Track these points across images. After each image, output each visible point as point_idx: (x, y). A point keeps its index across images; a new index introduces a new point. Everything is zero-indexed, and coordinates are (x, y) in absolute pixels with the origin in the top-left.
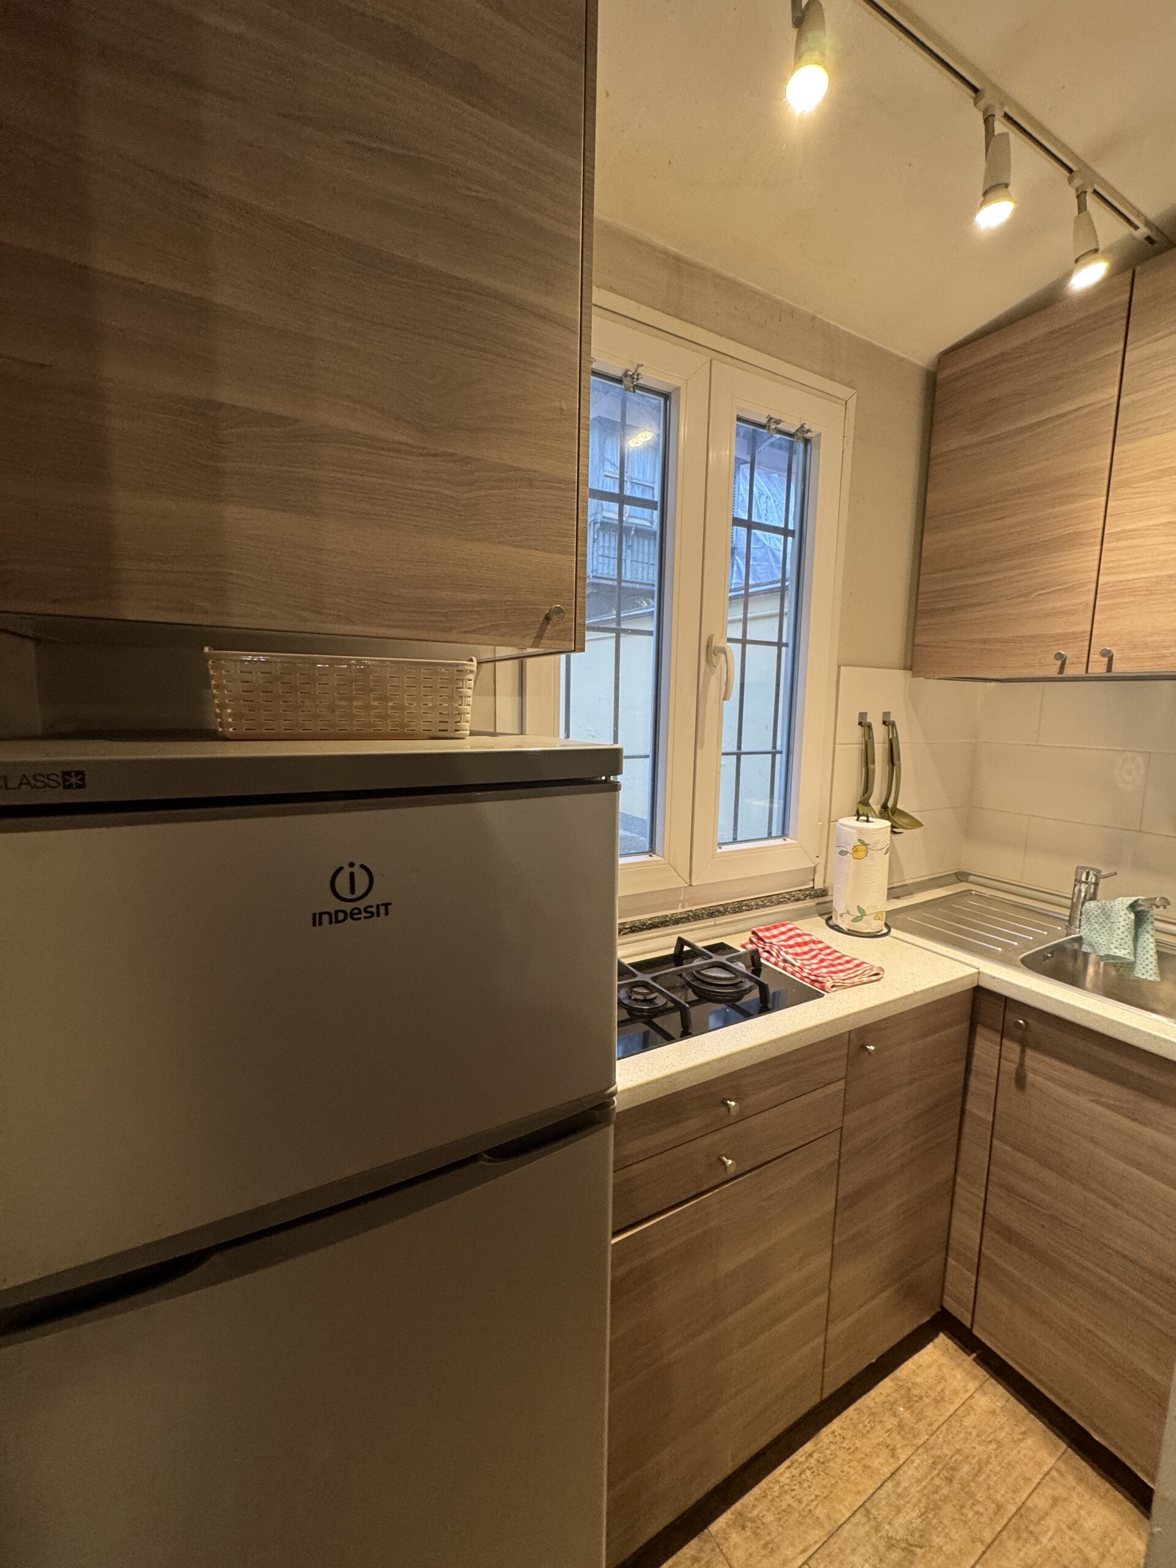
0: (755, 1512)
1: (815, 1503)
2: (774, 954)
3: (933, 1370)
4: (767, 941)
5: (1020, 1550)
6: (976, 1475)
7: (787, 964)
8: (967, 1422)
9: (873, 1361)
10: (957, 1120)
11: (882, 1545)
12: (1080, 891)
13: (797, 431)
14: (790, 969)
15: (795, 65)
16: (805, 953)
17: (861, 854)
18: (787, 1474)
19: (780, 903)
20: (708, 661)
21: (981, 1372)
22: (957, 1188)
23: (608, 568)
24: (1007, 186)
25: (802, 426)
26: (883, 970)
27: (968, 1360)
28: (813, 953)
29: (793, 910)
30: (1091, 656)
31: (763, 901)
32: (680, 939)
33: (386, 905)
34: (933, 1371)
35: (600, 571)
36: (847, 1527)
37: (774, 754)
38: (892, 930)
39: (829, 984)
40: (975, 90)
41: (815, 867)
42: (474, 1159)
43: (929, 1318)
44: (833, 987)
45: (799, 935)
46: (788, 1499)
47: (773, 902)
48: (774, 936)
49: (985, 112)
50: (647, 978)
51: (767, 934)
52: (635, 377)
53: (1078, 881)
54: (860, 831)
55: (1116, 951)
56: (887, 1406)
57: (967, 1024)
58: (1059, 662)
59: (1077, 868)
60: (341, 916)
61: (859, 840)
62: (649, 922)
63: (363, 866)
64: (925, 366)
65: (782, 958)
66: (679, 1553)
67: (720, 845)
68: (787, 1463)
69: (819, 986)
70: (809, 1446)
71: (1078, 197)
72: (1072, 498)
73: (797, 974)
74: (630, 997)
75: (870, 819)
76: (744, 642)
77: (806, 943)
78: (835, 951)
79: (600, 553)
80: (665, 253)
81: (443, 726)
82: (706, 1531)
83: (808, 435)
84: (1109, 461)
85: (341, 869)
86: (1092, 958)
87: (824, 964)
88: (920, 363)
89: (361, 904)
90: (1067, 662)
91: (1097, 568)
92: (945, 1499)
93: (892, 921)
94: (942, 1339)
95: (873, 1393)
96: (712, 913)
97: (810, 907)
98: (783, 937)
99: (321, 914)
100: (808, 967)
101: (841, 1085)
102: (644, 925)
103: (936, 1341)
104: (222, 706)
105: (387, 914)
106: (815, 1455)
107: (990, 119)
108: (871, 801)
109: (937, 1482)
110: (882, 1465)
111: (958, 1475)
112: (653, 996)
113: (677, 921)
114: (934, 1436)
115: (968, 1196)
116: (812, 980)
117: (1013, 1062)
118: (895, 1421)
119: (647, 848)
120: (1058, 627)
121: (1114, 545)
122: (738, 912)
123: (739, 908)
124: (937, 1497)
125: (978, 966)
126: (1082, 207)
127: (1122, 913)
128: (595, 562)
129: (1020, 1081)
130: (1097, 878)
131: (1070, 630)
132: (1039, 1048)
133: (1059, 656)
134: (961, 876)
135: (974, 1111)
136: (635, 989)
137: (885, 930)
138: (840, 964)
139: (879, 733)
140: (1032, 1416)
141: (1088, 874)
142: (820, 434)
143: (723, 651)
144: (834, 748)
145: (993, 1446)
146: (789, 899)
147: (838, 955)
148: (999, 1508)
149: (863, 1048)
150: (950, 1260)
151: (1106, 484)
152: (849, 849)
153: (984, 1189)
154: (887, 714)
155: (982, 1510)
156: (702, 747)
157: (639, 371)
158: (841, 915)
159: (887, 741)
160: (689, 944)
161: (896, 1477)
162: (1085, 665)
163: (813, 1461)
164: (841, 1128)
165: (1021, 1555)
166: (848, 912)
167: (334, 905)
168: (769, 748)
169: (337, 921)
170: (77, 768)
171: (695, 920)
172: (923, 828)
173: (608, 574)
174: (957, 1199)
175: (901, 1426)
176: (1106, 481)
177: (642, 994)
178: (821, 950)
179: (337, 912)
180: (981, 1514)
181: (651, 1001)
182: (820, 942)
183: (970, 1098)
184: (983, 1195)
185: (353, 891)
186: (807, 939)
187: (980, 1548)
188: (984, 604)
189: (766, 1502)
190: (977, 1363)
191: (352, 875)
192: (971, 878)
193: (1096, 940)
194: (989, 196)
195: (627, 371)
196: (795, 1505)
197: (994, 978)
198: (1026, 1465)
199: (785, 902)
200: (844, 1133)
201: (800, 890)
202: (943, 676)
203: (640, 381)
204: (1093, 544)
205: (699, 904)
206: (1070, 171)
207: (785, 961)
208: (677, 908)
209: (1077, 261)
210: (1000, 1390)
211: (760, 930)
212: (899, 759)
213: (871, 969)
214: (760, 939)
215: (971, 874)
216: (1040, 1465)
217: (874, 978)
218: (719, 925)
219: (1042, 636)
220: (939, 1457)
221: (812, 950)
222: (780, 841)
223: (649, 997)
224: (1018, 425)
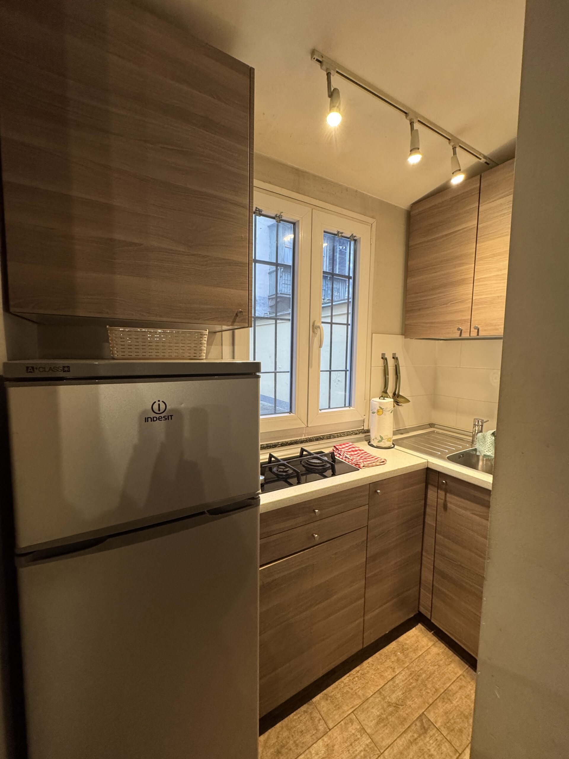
0: (333, 694)
1: (358, 690)
2: (342, 454)
4: (340, 449)
5: (444, 706)
6: (429, 678)
8: (426, 658)
9: (387, 633)
10: (421, 526)
11: (385, 705)
12: (475, 430)
13: (351, 236)
14: (347, 460)
15: (330, 110)
16: (355, 454)
17: (381, 413)
18: (347, 679)
19: (348, 435)
20: (313, 332)
21: (435, 639)
22: (423, 558)
23: (287, 289)
24: (419, 149)
25: (352, 235)
26: (386, 460)
27: (430, 634)
28: (359, 454)
29: (355, 438)
30: (471, 329)
31: (341, 434)
32: (302, 449)
33: (171, 416)
34: (414, 639)
35: (283, 291)
36: (371, 699)
37: (346, 371)
38: (395, 446)
39: (362, 465)
40: (406, 113)
41: (364, 420)
42: (203, 513)
43: (412, 616)
44: (363, 466)
45: (353, 447)
46: (347, 689)
47: (345, 435)
48: (343, 448)
49: (410, 120)
50: (285, 462)
51: (340, 447)
52: (280, 217)
53: (475, 425)
54: (380, 403)
55: (487, 453)
56: (393, 652)
57: (424, 484)
58: (460, 332)
59: (474, 419)
60: (155, 419)
61: (380, 407)
62: (289, 442)
63: (163, 402)
64: (406, 209)
65: (345, 456)
66: (299, 709)
67: (321, 410)
68: (348, 674)
69: (358, 466)
70: (358, 668)
71: (453, 149)
72: (462, 264)
73: (350, 462)
74: (278, 470)
75: (385, 398)
76: (331, 323)
77: (356, 451)
78: (368, 454)
79: (283, 282)
80: (293, 168)
81: (195, 355)
82: (311, 701)
83: (355, 238)
84: (475, 250)
85: (155, 402)
86: (481, 458)
87: (362, 458)
88: (404, 208)
89: (162, 415)
90: (463, 331)
91: (472, 293)
92: (414, 688)
93: (395, 443)
94: (420, 626)
95: (387, 647)
96: (317, 439)
97: (362, 437)
98: (347, 448)
99: (148, 418)
100: (355, 459)
101: (366, 507)
102: (287, 443)
103: (417, 627)
104: (113, 347)
105: (171, 419)
106: (360, 672)
107: (412, 123)
108: (388, 391)
109: (411, 681)
110: (388, 675)
111: (420, 678)
112: (287, 469)
113: (302, 442)
114: (412, 663)
115: (428, 560)
116: (355, 464)
117: (442, 499)
118: (396, 658)
119: (289, 411)
120: (458, 317)
121: (478, 284)
122: (329, 439)
123: (329, 437)
124: (410, 686)
125: (427, 459)
126: (455, 153)
127: (489, 437)
128: (281, 287)
129: (445, 507)
130: (482, 423)
131: (463, 318)
132: (451, 492)
133: (459, 329)
134: (431, 425)
135: (428, 522)
136: (280, 467)
137: (393, 446)
138: (369, 458)
139: (391, 363)
140: (455, 655)
141: (478, 421)
142: (360, 238)
143: (319, 327)
144: (371, 368)
145: (437, 667)
146: (352, 433)
147: (369, 455)
148: (437, 690)
149: (376, 491)
150: (422, 590)
151: (474, 259)
152: (376, 411)
153: (433, 556)
155: (429, 691)
156: (312, 367)
157: (282, 214)
158: (373, 440)
159: (394, 365)
160: (306, 451)
161: (394, 679)
162: (469, 333)
163: (359, 674)
164: (367, 526)
165: (444, 708)
166: (376, 438)
167: (153, 415)
168: (344, 369)
169: (154, 421)
170: (68, 365)
171: (310, 442)
172: (410, 403)
173: (287, 292)
174: (423, 562)
175: (398, 660)
176: (474, 258)
177: (282, 468)
178: (362, 453)
179: (153, 418)
180: (429, 693)
181: (286, 472)
182: (363, 450)
183: (427, 517)
184: (433, 559)
185: (159, 410)
186: (357, 449)
187: (427, 705)
188: (431, 307)
189: (337, 690)
190: (434, 635)
191: (159, 404)
192: (436, 426)
193: (481, 450)
194: (412, 152)
195: (277, 215)
196: (350, 690)
197: (433, 464)
198: (450, 674)
199: (350, 435)
200: (369, 528)
201: (358, 430)
202: (416, 338)
203: (282, 218)
204: (470, 283)
205: (312, 435)
206: (449, 140)
207: (346, 457)
208: (302, 437)
209: (453, 173)
210: (443, 645)
211: (337, 446)
212: (400, 373)
213: (381, 460)
214: (337, 449)
215: (436, 424)
216: (456, 674)
217: (382, 463)
218: (321, 444)
219: (452, 321)
220: (413, 671)
221: (358, 453)
222: (348, 408)
223: (285, 470)
224: (441, 235)
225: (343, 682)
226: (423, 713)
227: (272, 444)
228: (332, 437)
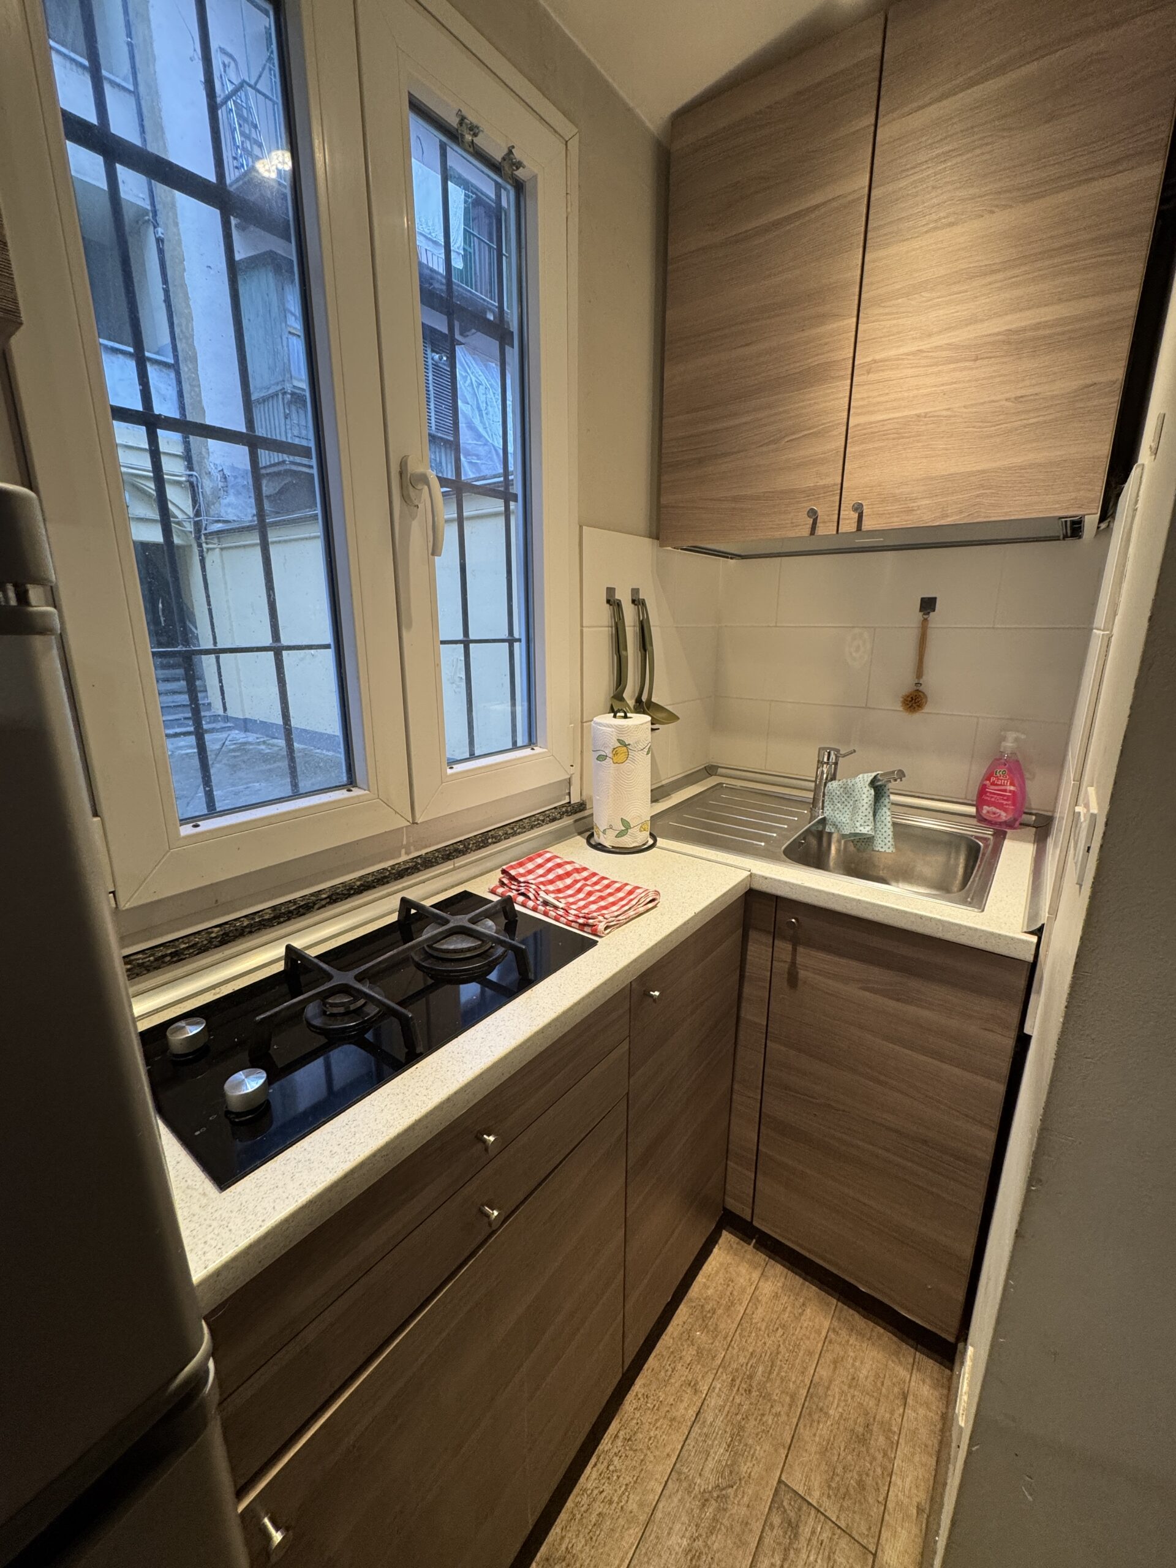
1: (625, 1496)
2: (531, 896)
3: (721, 1275)
4: (522, 879)
5: (815, 1435)
6: (770, 1373)
7: (548, 908)
8: (756, 1318)
9: (670, 1299)
10: (732, 1029)
11: (696, 1507)
12: (822, 772)
13: (503, 160)
14: (552, 914)
16: (568, 887)
17: (622, 757)
18: (594, 1475)
19: (533, 827)
20: (405, 498)
21: (761, 1258)
22: (735, 1096)
25: (510, 155)
26: (658, 894)
27: (750, 1251)
28: (578, 885)
29: (550, 832)
30: (842, 513)
31: (513, 828)
34: (720, 1279)
36: (661, 1505)
37: (511, 641)
38: (658, 839)
39: (601, 926)
41: (570, 779)
43: (713, 1226)
44: (606, 928)
45: (559, 866)
46: (598, 1507)
47: (524, 827)
48: (530, 872)
50: (347, 978)
51: (521, 870)
53: (820, 763)
54: (620, 729)
55: (862, 828)
56: (685, 1336)
57: (740, 931)
58: (811, 522)
59: (820, 749)
61: (619, 741)
62: (358, 883)
64: (655, 132)
65: (541, 900)
67: (452, 763)
69: (589, 931)
72: (822, 318)
73: (562, 919)
75: (629, 715)
77: (568, 874)
78: (603, 878)
83: (519, 173)
84: (859, 272)
86: (835, 837)
87: (592, 899)
88: (650, 126)
90: (818, 521)
91: (847, 407)
92: (747, 1416)
93: (656, 829)
94: (724, 1236)
95: (671, 1327)
96: (446, 855)
97: (568, 826)
98: (541, 871)
100: (574, 907)
101: (625, 1045)
102: (352, 889)
103: (721, 1241)
106: (622, 1434)
108: (625, 695)
109: (738, 1400)
110: (686, 1410)
111: (755, 1382)
113: (398, 875)
114: (730, 1348)
115: (745, 1101)
116: (580, 924)
117: (785, 962)
118: (693, 1351)
119: (344, 780)
120: (808, 480)
121: (864, 378)
122: (483, 847)
123: (483, 841)
124: (739, 1417)
125: (748, 867)
127: (865, 790)
129: (793, 979)
130: (837, 757)
131: (821, 483)
132: (810, 944)
133: (811, 512)
134: (710, 770)
135: (749, 1017)
137: (651, 842)
138: (611, 894)
139: (630, 614)
140: (807, 1283)
141: (829, 754)
142: (535, 179)
143: (424, 479)
144: (582, 632)
145: (780, 1332)
146: (543, 821)
147: (606, 882)
148: (793, 1397)
149: (647, 996)
150: (730, 1164)
151: (856, 302)
152: (608, 752)
153: (759, 1091)
154: (635, 591)
155: (779, 1409)
158: (604, 832)
159: (638, 623)
160: (417, 905)
161: (702, 1415)
162: (836, 524)
163: (619, 1443)
164: (627, 1094)
165: (817, 1439)
166: (611, 827)
168: (505, 634)
171: (426, 867)
172: (679, 721)
174: (735, 1107)
176: (857, 297)
177: (342, 1004)
178: (586, 879)
180: (779, 1414)
181: (358, 1011)
182: (585, 869)
183: (744, 1007)
184: (759, 1097)
186: (569, 868)
187: (783, 1453)
188: (733, 453)
189: (574, 1525)
190: (757, 1249)
192: (720, 770)
193: (839, 820)
197: (766, 878)
198: (808, 1338)
199: (539, 825)
200: (630, 1096)
201: (555, 808)
204: (842, 378)
205: (429, 846)
207: (546, 903)
208: (400, 856)
210: (779, 1268)
211: (512, 867)
212: (651, 645)
213: (647, 895)
214: (513, 878)
215: (720, 766)
216: (819, 1332)
217: (650, 905)
218: (459, 867)
219: (792, 491)
220: (737, 1370)
221: (576, 881)
222: (527, 752)
223: (352, 1007)
224: (763, 221)
225: (585, 1490)
226: (780, 1481)
227: (294, 902)
228: (490, 841)
